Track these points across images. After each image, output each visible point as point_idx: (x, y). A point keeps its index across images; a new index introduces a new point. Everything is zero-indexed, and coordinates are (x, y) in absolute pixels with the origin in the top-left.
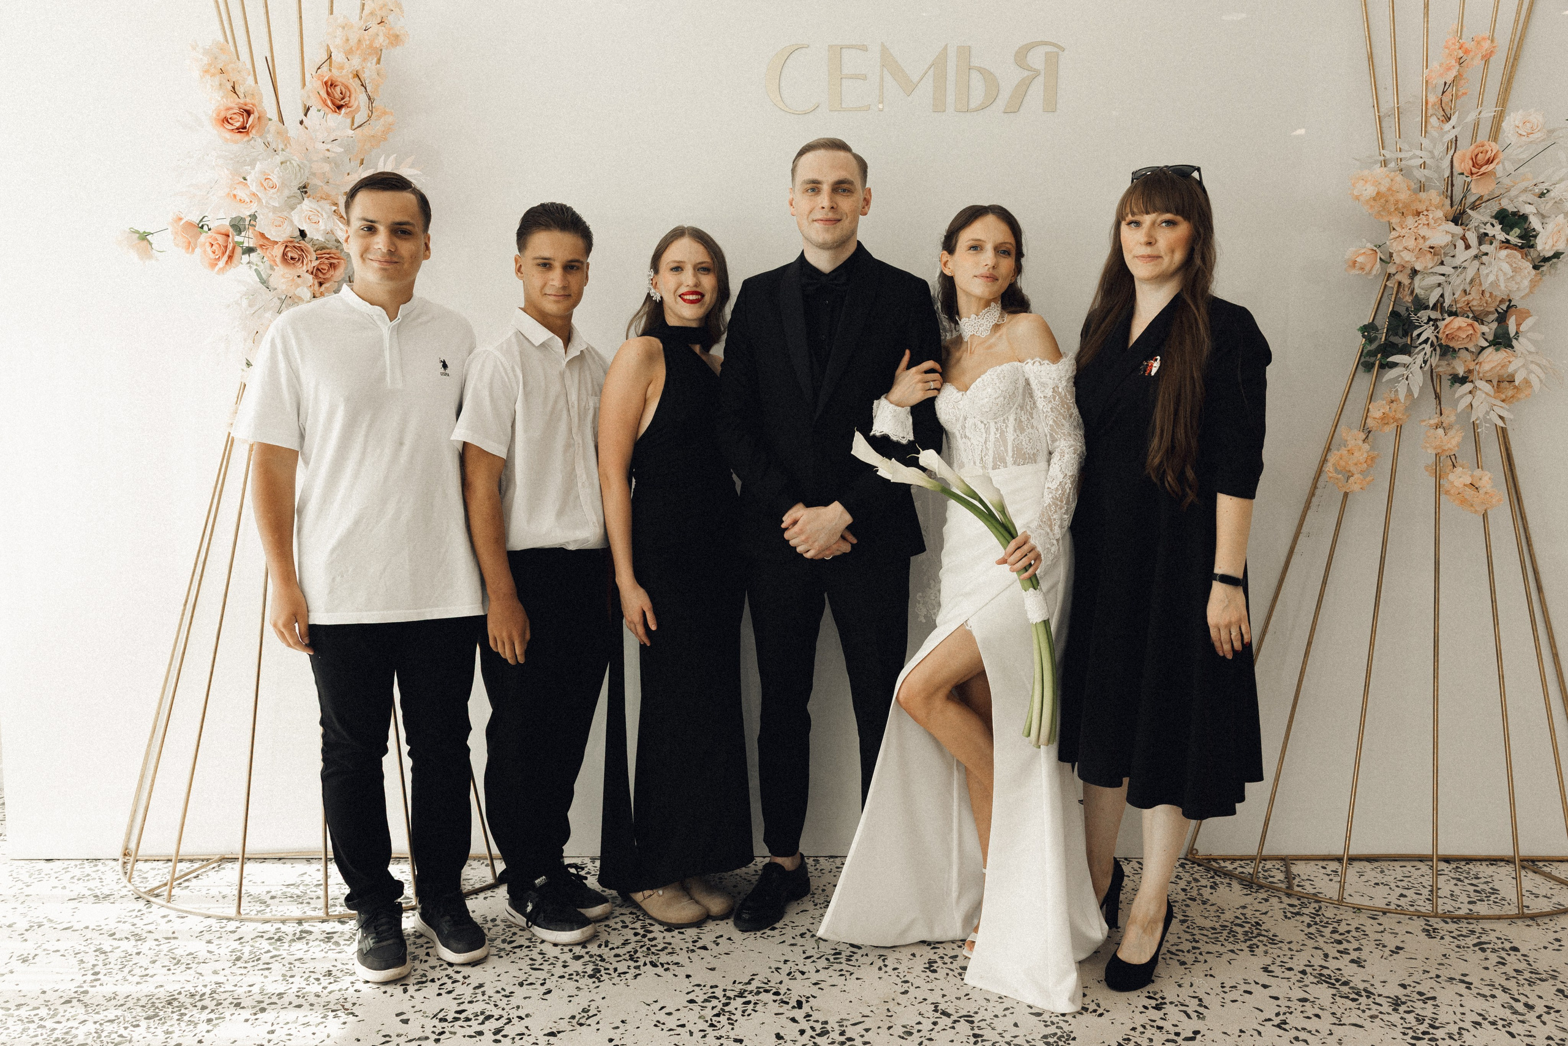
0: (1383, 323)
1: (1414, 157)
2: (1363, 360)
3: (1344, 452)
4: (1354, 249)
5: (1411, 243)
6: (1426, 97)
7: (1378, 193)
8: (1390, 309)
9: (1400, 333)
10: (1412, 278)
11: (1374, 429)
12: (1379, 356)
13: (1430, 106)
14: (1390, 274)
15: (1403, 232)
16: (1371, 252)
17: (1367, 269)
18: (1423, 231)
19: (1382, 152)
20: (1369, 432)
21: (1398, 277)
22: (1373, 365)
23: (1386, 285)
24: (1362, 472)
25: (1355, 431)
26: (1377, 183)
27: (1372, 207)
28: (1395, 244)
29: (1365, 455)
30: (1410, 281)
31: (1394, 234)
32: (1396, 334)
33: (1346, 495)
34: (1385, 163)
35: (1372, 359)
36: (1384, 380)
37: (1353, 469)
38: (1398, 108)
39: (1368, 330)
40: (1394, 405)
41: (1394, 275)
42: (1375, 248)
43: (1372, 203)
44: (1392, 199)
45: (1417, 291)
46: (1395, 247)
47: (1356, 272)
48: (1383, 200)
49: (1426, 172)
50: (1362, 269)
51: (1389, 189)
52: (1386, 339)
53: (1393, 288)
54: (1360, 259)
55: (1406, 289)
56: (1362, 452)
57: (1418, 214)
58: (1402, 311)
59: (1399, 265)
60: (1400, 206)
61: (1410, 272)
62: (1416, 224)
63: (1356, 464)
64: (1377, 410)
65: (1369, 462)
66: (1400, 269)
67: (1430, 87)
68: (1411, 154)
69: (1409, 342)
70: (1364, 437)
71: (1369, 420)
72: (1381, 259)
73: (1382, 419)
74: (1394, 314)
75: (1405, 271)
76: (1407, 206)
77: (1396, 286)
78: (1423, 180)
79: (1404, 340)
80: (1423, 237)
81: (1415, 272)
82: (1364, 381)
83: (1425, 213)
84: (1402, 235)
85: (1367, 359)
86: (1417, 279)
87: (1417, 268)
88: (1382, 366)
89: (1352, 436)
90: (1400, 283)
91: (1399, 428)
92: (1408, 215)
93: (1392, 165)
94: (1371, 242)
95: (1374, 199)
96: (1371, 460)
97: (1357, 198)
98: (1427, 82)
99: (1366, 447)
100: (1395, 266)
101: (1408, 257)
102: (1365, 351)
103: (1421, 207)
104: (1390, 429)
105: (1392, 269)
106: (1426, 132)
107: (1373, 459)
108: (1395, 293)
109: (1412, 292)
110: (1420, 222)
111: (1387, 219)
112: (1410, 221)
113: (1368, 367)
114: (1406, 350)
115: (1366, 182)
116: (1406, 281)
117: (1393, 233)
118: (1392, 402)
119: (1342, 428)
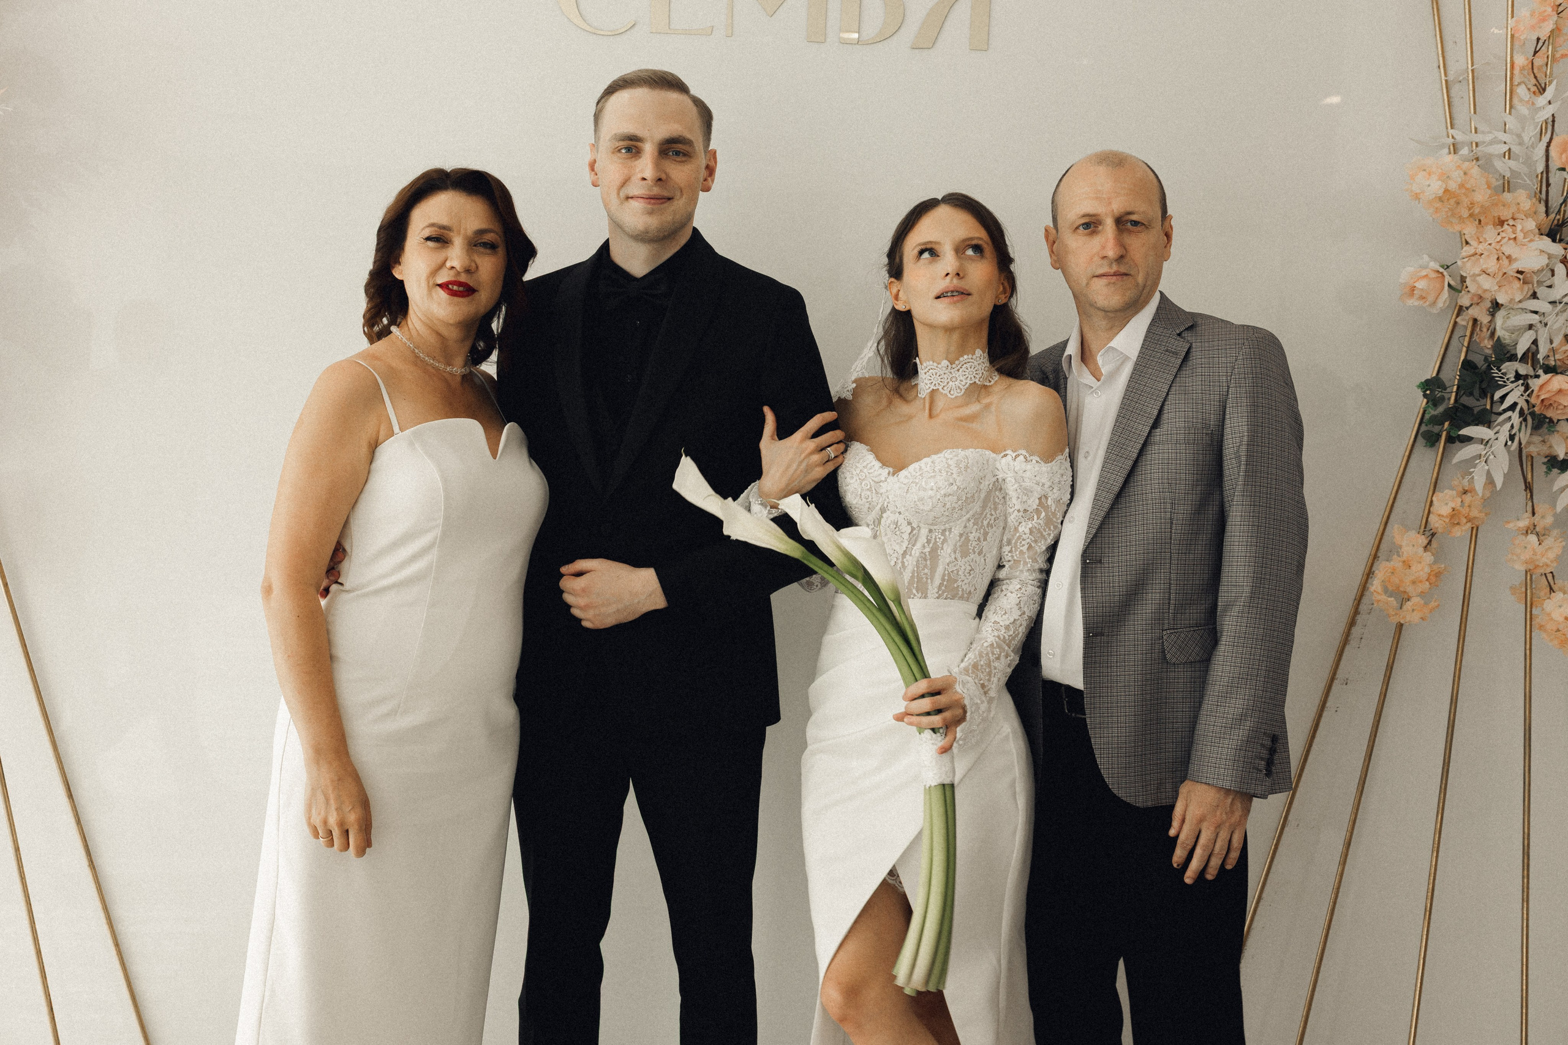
0: (1452, 376)
1: (1495, 141)
2: (1424, 428)
3: (1396, 563)
4: (1411, 269)
5: (1491, 264)
6: (1512, 57)
7: (1446, 191)
8: (1462, 358)
9: (1476, 392)
10: (1493, 314)
11: (1440, 530)
12: (1447, 424)
13: (1516, 71)
14: (1461, 307)
15: (1481, 248)
16: (1434, 275)
17: (1431, 299)
18: (1509, 249)
19: (1451, 132)
20: (1433, 535)
21: (1474, 312)
22: (1439, 436)
23: (1455, 323)
24: (1422, 594)
25: (1413, 534)
26: (1445, 177)
27: (1437, 210)
28: (1469, 265)
29: (1427, 570)
30: (1489, 318)
31: (1467, 250)
32: (1471, 394)
33: (1400, 626)
34: (1455, 148)
35: (1436, 429)
36: (1455, 460)
37: (1410, 589)
38: (1473, 71)
39: (1432, 387)
40: (1468, 498)
41: (1467, 308)
42: (1441, 270)
43: (1438, 205)
44: (1465, 201)
45: (1500, 333)
46: (1469, 269)
47: (1413, 302)
48: (1452, 201)
49: (1512, 164)
50: (1422, 298)
51: (1461, 186)
52: (1456, 401)
53: (1466, 327)
54: (1421, 285)
55: (1485, 330)
56: (1423, 565)
57: (1501, 223)
58: (1479, 360)
59: (1474, 295)
60: (1477, 211)
61: (1489, 305)
62: (1499, 238)
63: (1414, 582)
64: (1445, 504)
65: (1433, 579)
66: (1476, 300)
67: (1517, 44)
68: (1488, 138)
69: (1488, 407)
70: (1426, 542)
71: (1432, 518)
72: (1449, 285)
73: (1452, 516)
74: (1467, 365)
75: (1481, 304)
76: (1485, 210)
77: (1471, 324)
78: (1508, 175)
79: (1482, 402)
80: (1509, 257)
81: (1496, 306)
82: (1426, 460)
83: (1511, 222)
84: (1479, 251)
85: (1430, 427)
86: (1500, 315)
87: (1500, 301)
88: (1451, 440)
89: (1410, 542)
90: (1475, 321)
91: (1475, 531)
92: (1487, 224)
93: (1465, 151)
94: (1435, 260)
95: (1440, 199)
96: (1436, 577)
97: (1417, 197)
98: (1512, 36)
99: (1428, 557)
100: (1470, 295)
101: (1487, 283)
102: (1427, 416)
103: (1505, 214)
104: (1462, 532)
105: (1465, 300)
106: (1511, 107)
107: (1438, 575)
108: (1468, 334)
109: (1493, 334)
110: (1503, 234)
111: (1458, 228)
112: (1490, 233)
113: (1432, 440)
114: (1485, 419)
115: (1429, 174)
116: (1485, 319)
117: (1466, 248)
118: (1465, 492)
119: (1394, 529)
